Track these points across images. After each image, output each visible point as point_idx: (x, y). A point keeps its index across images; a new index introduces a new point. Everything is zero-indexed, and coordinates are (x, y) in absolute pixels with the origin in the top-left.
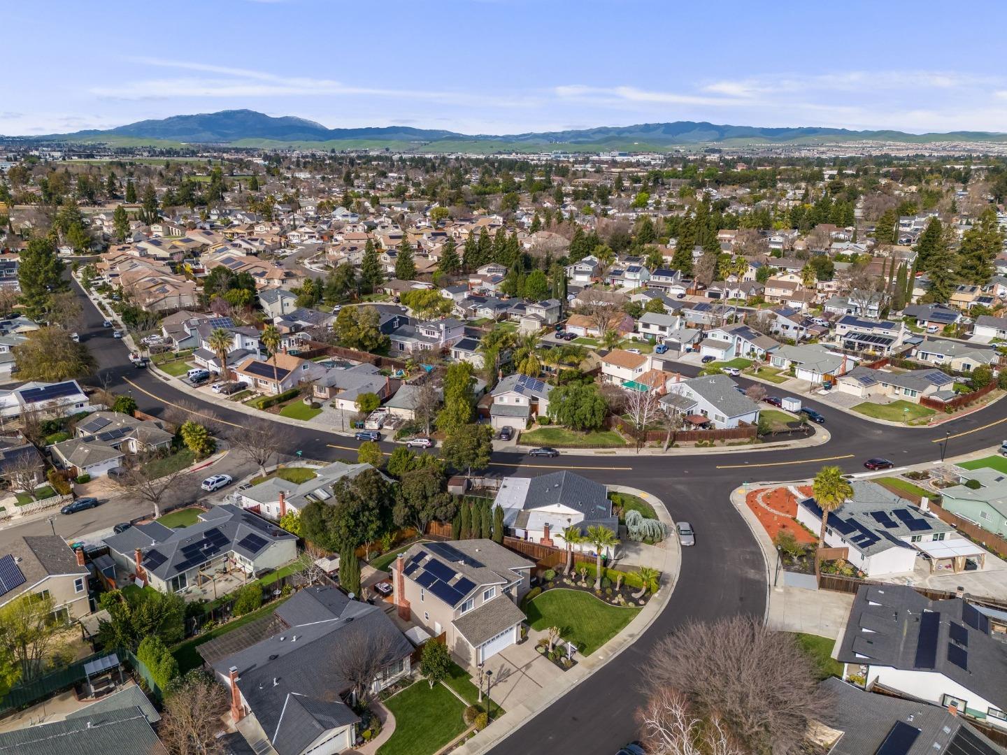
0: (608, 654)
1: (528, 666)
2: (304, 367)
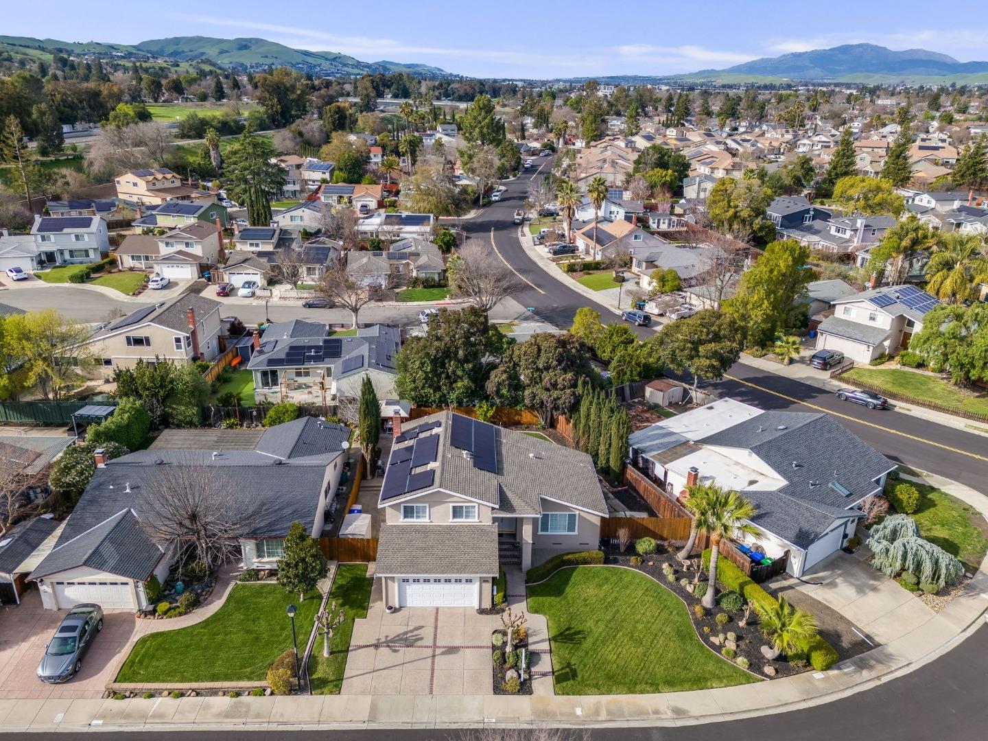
0: (597, 713)
1: (452, 650)
2: (636, 237)
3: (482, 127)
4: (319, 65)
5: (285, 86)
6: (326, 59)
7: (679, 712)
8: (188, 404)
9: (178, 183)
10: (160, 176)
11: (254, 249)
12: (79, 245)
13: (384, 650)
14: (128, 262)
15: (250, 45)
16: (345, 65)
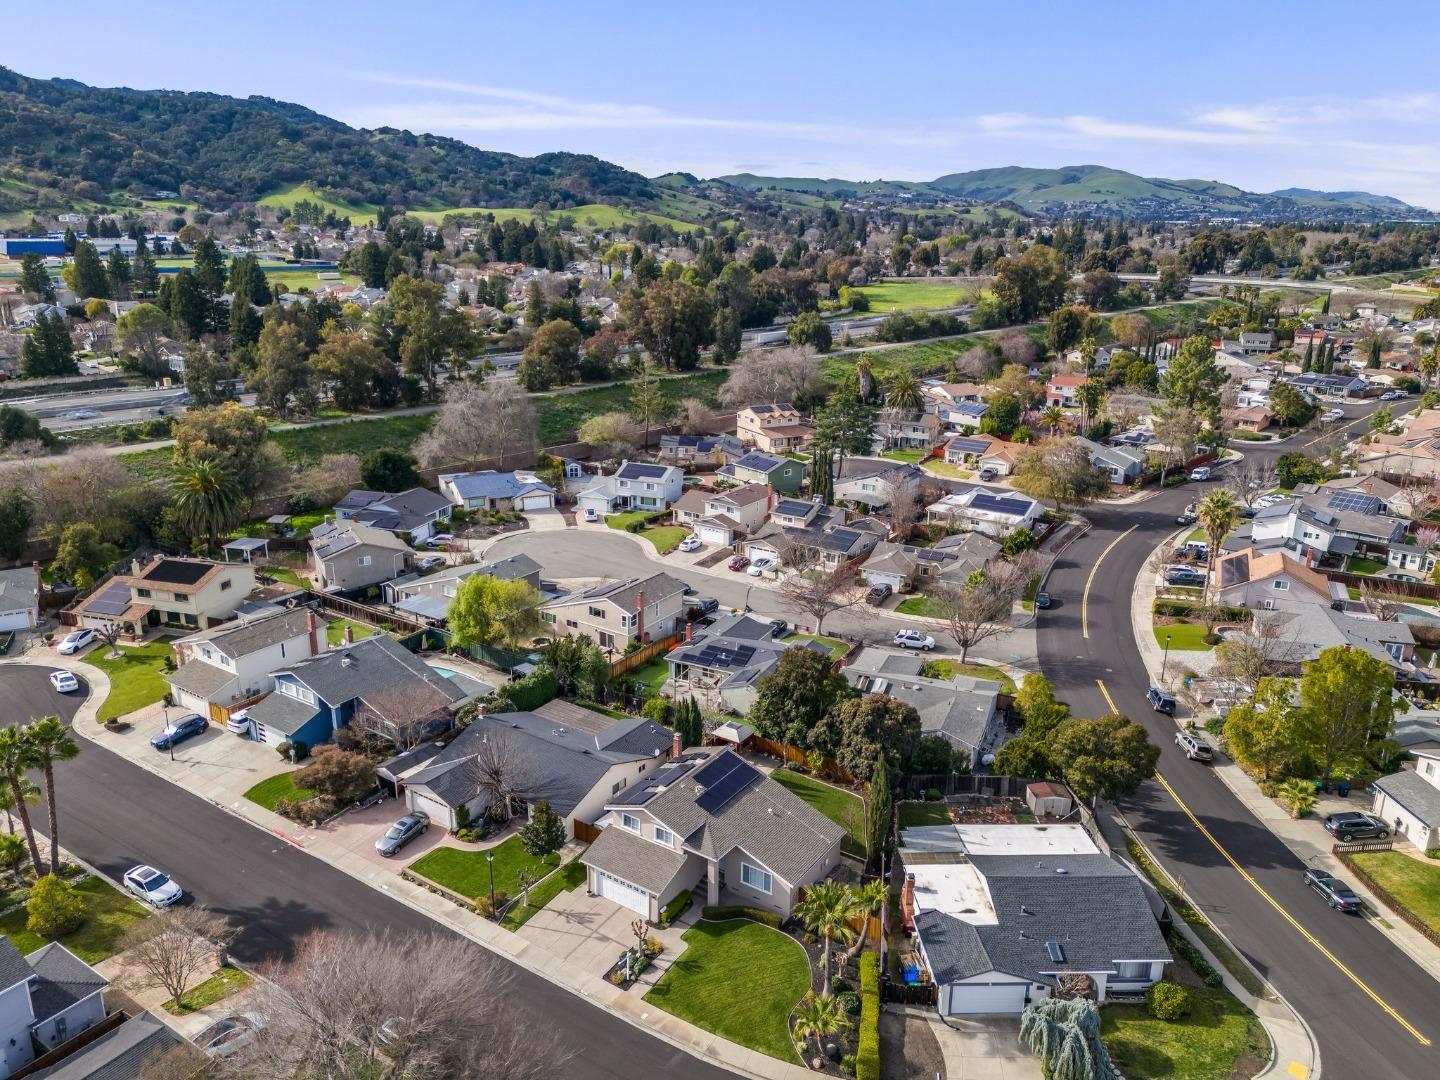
0: (655, 1023)
1: (604, 938)
2: (1278, 585)
3: (1187, 380)
4: (1177, 201)
5: (1034, 271)
6: (1192, 191)
7: (712, 1052)
8: (588, 681)
9: (796, 422)
10: (777, 413)
11: (787, 524)
12: (649, 494)
13: (563, 918)
14: (682, 517)
15: (1079, 175)
16: (1219, 199)
